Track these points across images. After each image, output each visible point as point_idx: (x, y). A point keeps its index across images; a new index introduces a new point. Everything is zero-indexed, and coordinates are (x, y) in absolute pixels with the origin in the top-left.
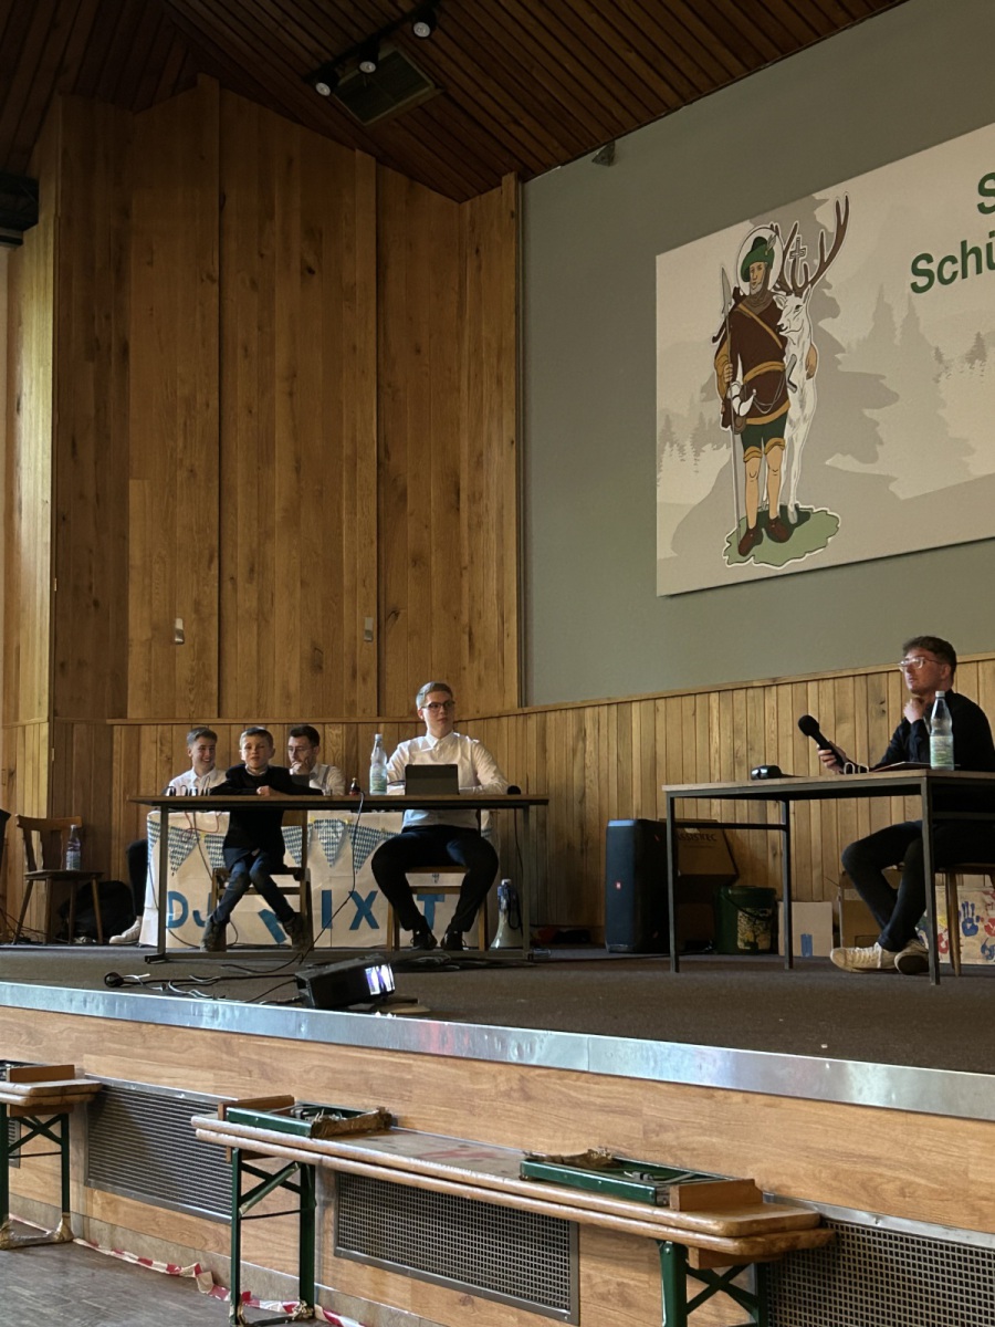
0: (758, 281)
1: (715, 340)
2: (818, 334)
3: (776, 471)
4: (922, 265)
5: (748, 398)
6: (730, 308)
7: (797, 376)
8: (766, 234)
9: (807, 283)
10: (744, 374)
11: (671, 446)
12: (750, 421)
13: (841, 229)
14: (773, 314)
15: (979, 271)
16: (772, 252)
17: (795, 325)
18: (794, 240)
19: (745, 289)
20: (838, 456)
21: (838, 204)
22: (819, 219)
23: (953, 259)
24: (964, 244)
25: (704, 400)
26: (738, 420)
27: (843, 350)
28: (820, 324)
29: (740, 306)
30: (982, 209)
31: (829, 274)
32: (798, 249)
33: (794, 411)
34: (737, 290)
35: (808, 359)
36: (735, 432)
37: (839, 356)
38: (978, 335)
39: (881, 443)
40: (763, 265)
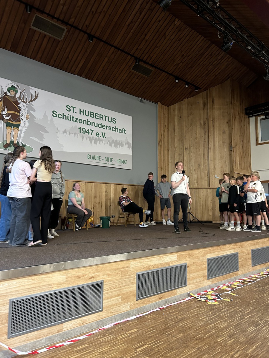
0: (13, 94)
3: (16, 134)
4: (54, 112)
5: (8, 116)
6: (3, 95)
7: (23, 118)
8: (16, 87)
9: (27, 102)
10: (7, 111)
12: (8, 121)
13: (36, 97)
14: (17, 103)
15: (66, 119)
16: (17, 90)
18: (24, 92)
19: (8, 94)
20: (33, 137)
23: (61, 115)
24: (63, 114)
26: (4, 119)
27: (35, 118)
28: (30, 111)
29: (7, 96)
30: (67, 109)
31: (33, 103)
32: (24, 94)
34: (5, 93)
36: (4, 122)
38: (65, 129)
39: (44, 138)
40: (14, 92)
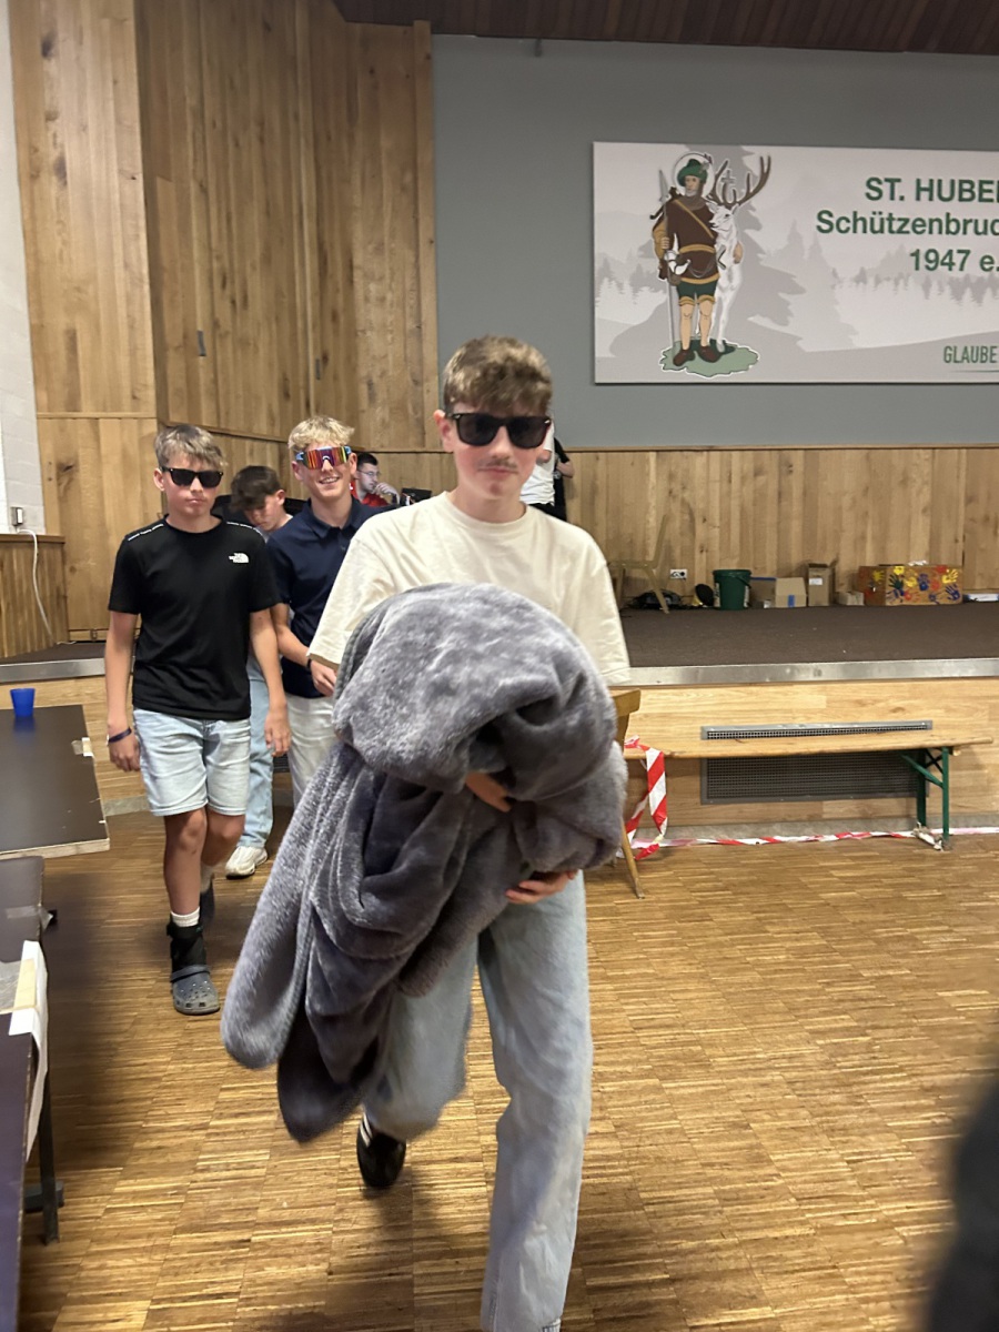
0: (693, 188)
1: (652, 217)
2: (744, 237)
3: (708, 317)
4: (825, 216)
5: (683, 264)
6: (667, 199)
7: (726, 259)
8: (701, 160)
9: (735, 202)
10: (680, 247)
11: (610, 280)
12: (685, 280)
13: (764, 177)
14: (706, 215)
15: (865, 231)
16: (706, 173)
17: (723, 226)
18: (727, 169)
19: (681, 190)
20: (758, 316)
21: (762, 159)
22: (745, 162)
23: (848, 221)
24: (855, 213)
25: (642, 256)
27: (763, 253)
28: (746, 231)
29: (677, 201)
30: (868, 195)
31: (754, 201)
32: (727, 177)
33: (723, 281)
34: (673, 191)
35: (735, 251)
36: (671, 284)
37: (760, 255)
38: (863, 268)
40: (698, 180)
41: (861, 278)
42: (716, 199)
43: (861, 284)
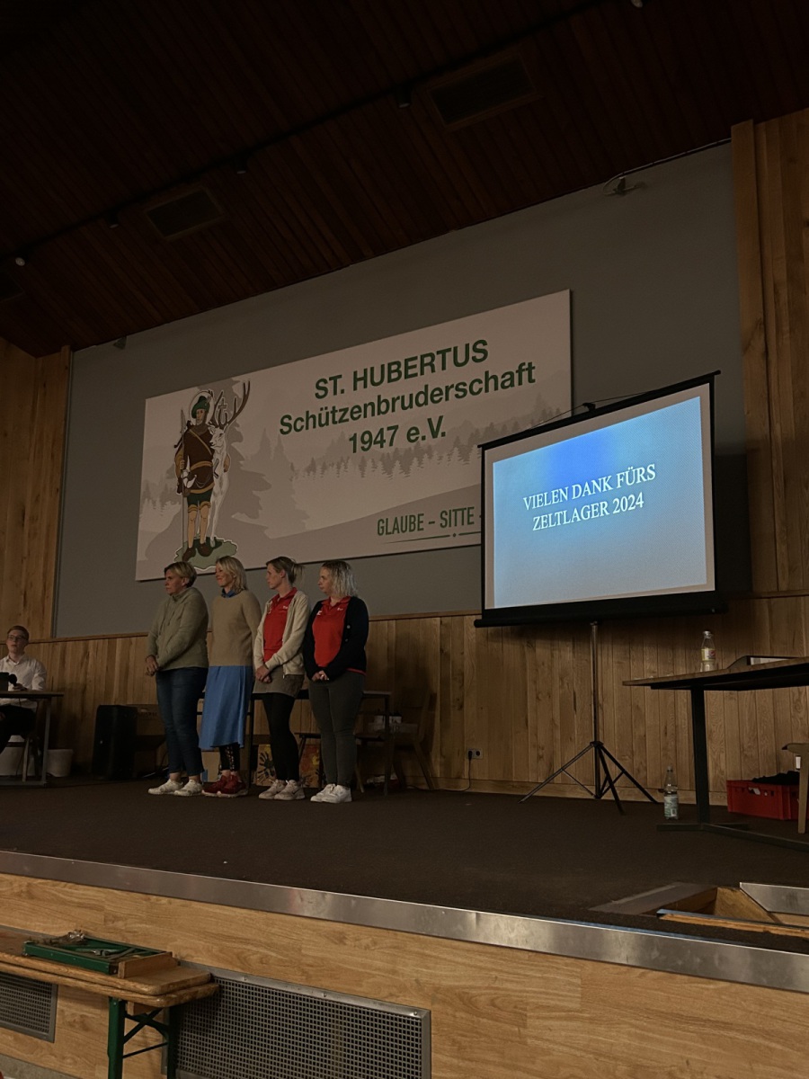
0: (200, 419)
1: (176, 446)
2: (231, 450)
3: (205, 519)
4: (286, 420)
5: (192, 479)
6: (185, 430)
7: (219, 470)
8: (206, 395)
9: (226, 422)
10: (191, 466)
11: (149, 500)
12: (192, 491)
13: (246, 397)
14: (207, 437)
15: (314, 427)
16: (209, 404)
17: (219, 444)
18: (221, 400)
19: (193, 422)
21: (244, 384)
22: (235, 391)
23: (302, 420)
24: (307, 412)
25: (168, 478)
26: (186, 490)
28: (233, 445)
29: (190, 430)
30: (317, 395)
31: (238, 419)
32: (222, 405)
33: (216, 489)
34: (189, 422)
36: (184, 496)
37: (241, 462)
38: (312, 459)
39: (261, 509)
40: (204, 411)
41: (311, 468)
42: (214, 423)
43: (312, 473)
